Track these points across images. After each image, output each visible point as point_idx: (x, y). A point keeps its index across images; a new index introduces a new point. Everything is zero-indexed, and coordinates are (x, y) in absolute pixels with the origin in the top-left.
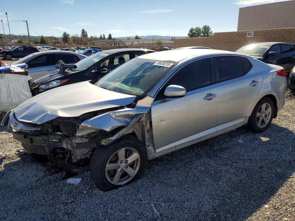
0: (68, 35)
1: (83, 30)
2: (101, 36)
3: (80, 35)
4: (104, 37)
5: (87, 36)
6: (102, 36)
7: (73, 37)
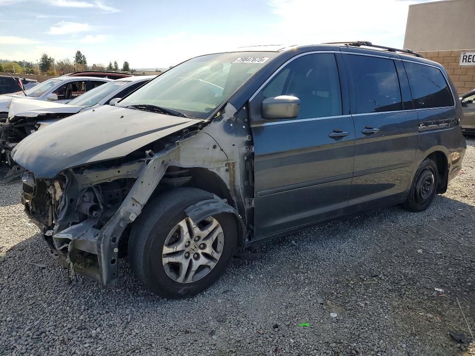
0: (51, 60)
1: (79, 53)
2: (111, 64)
3: (72, 61)
4: (116, 66)
5: (85, 63)
6: (113, 65)
7: (61, 64)
